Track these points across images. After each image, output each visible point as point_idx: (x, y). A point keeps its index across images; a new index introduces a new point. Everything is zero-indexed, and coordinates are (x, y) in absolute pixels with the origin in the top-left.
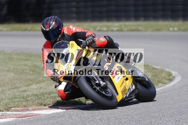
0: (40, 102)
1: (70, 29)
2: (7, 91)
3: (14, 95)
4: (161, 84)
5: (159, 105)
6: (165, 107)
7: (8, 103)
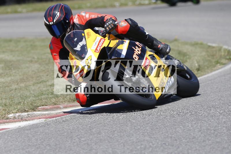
0: (73, 97)
1: (83, 16)
2: (31, 87)
3: (41, 90)
4: (220, 65)
5: (219, 92)
6: (226, 94)
7: (34, 101)
